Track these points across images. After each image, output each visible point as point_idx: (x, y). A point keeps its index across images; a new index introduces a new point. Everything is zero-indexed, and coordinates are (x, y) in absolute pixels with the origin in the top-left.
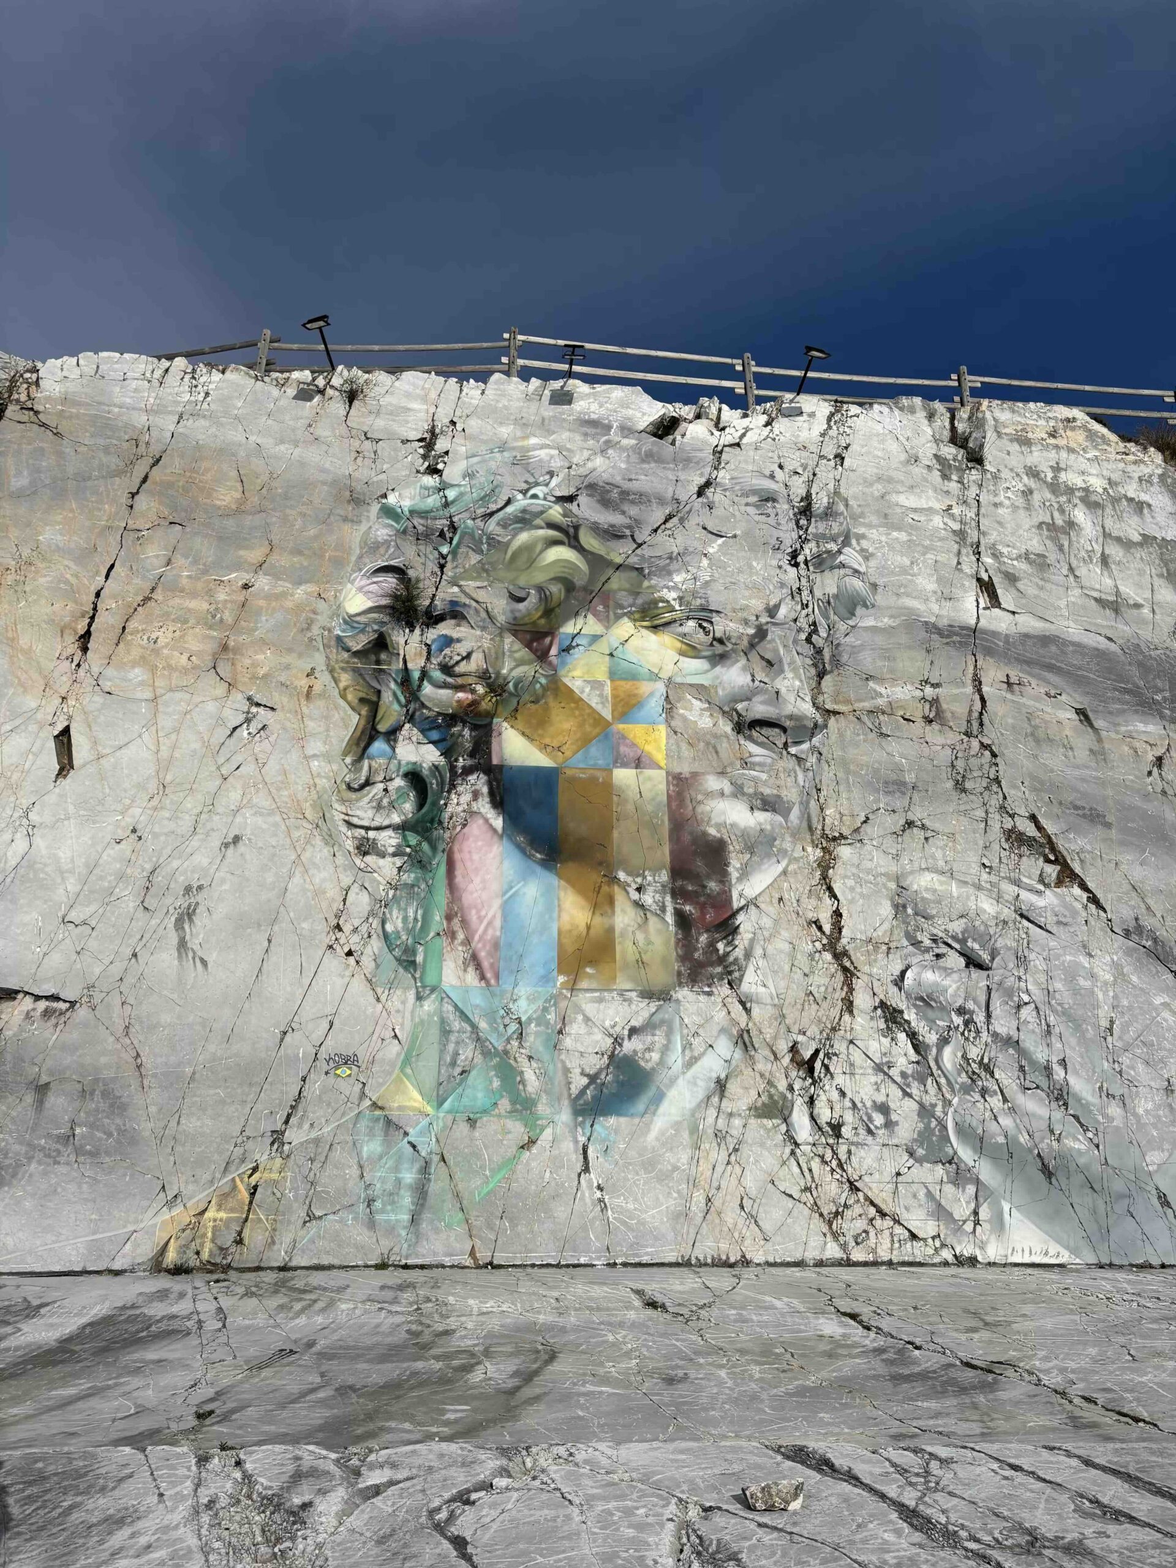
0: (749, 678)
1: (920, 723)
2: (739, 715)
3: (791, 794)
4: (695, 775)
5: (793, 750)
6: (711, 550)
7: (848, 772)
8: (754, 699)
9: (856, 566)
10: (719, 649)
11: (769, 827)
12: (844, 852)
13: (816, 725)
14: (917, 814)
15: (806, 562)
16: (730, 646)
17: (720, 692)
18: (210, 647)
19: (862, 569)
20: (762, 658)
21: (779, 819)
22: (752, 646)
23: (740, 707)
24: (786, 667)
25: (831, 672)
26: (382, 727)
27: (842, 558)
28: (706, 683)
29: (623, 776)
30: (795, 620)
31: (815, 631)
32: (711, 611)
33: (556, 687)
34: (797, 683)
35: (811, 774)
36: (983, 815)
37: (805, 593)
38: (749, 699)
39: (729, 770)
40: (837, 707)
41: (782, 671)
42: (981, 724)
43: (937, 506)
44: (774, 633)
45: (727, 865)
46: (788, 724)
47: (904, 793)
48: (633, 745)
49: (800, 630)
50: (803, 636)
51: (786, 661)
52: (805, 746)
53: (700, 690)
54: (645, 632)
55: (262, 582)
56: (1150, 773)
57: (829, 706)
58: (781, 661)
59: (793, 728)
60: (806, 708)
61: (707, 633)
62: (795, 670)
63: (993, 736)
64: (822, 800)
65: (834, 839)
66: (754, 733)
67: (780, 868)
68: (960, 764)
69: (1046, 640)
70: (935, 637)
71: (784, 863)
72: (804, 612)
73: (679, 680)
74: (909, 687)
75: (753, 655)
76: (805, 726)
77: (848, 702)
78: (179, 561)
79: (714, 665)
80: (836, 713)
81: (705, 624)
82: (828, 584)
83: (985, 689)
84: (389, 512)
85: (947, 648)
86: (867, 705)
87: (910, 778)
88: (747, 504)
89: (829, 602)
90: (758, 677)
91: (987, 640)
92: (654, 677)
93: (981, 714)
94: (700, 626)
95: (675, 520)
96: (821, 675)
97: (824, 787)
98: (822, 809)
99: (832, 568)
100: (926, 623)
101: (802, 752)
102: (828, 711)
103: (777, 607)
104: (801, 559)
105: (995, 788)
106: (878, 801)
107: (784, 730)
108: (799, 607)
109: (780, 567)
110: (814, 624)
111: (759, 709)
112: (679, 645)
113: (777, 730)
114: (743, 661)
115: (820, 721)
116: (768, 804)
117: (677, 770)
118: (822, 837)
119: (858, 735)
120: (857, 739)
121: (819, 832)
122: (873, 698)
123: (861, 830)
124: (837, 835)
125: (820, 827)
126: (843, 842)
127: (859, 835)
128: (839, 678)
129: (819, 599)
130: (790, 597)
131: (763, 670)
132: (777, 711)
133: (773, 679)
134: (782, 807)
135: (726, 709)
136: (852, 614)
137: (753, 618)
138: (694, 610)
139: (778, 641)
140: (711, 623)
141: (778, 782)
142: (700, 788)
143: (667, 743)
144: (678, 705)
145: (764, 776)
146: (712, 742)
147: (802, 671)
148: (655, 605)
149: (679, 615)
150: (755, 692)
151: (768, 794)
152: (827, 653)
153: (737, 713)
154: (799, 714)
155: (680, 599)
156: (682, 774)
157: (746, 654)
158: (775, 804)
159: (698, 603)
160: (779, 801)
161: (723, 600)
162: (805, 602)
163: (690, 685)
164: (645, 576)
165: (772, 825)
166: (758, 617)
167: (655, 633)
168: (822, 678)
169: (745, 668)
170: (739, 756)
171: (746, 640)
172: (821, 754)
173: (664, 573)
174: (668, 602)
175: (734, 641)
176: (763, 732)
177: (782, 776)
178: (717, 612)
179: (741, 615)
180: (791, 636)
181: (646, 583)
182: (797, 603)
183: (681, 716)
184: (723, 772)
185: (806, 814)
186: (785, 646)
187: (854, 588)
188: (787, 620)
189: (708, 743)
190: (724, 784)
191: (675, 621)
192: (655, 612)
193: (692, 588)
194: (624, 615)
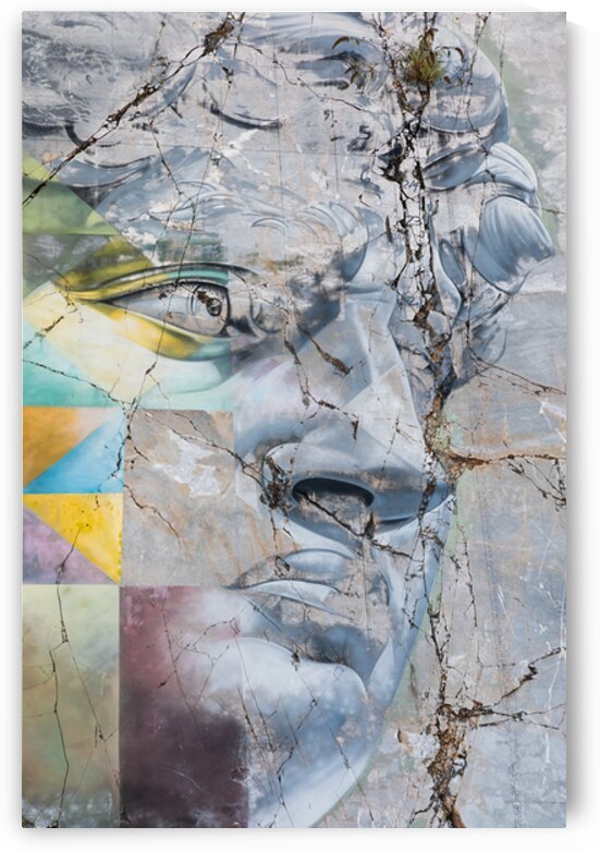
0: (298, 396)
2: (277, 470)
3: (375, 624)
4: (176, 592)
5: (383, 537)
6: (228, 153)
7: (495, 578)
8: (308, 439)
9: (518, 178)
10: (238, 340)
11: (329, 695)
12: (481, 741)
13: (432, 487)
15: (418, 172)
16: (261, 335)
17: (239, 427)
19: (530, 183)
20: (327, 357)
21: (351, 676)
22: (306, 333)
23: (277, 454)
24: (374, 373)
25: (466, 381)
27: (489, 163)
28: (210, 409)
30: (395, 283)
31: (436, 304)
32: (225, 268)
34: (396, 404)
35: (418, 584)
37: (416, 230)
38: (295, 439)
39: (251, 580)
40: (474, 451)
41: (366, 382)
44: (353, 310)
45: (240, 773)
46: (376, 485)
48: (54, 536)
49: (404, 302)
50: (411, 313)
51: (373, 361)
52: (410, 529)
53: (197, 421)
54: (88, 311)
57: (460, 449)
58: (363, 363)
59: (385, 493)
60: (411, 453)
61: (214, 311)
62: (392, 379)
64: (440, 638)
65: (464, 715)
66: (306, 507)
67: (349, 778)
71: (358, 768)
72: (413, 267)
73: (153, 402)
75: (307, 352)
76: (410, 490)
77: (493, 441)
79: (227, 374)
80: (473, 462)
81: (211, 294)
82: (462, 212)
86: (535, 444)
88: (301, 66)
89: (462, 248)
90: (317, 394)
92: (100, 399)
94: (201, 297)
95: (158, 97)
96: (444, 391)
97: (445, 611)
98: (440, 655)
99: (469, 182)
101: (403, 541)
102: (458, 459)
103: (359, 256)
104: (407, 165)
106: (556, 634)
107: (368, 498)
108: (403, 257)
109: (366, 183)
110: (432, 290)
111: (316, 456)
112: (156, 334)
113: (353, 500)
114: (287, 363)
115: (440, 476)
116: (326, 648)
117: (144, 583)
118: (440, 711)
119: (518, 504)
120: (515, 511)
121: (433, 702)
122: (548, 431)
123: (519, 694)
124: (470, 706)
125: (435, 692)
126: (482, 719)
127: (514, 705)
128: (481, 394)
129: (442, 242)
130: (384, 239)
131: (326, 380)
132: (353, 461)
133: (347, 398)
134: (359, 652)
135: (250, 459)
136: (510, 269)
137: (309, 280)
138: (191, 267)
139: (359, 324)
140: (224, 291)
141: (351, 602)
142: (190, 619)
143: (124, 530)
144: (150, 453)
145: (322, 592)
146: (219, 526)
147: (405, 381)
148: (111, 258)
149: (159, 278)
150: (310, 425)
151: (329, 628)
152: (457, 345)
153: (272, 466)
154: (399, 465)
155: (163, 247)
156: (151, 591)
157: (292, 350)
158: (345, 646)
159: (198, 253)
160: (352, 640)
161: (249, 247)
162: (414, 248)
163: (177, 413)
164: (92, 204)
165: (337, 690)
166: (318, 278)
167: (109, 313)
168: (446, 394)
169: (291, 378)
170: (273, 552)
171: (293, 323)
172: (441, 544)
173: (131, 196)
174: (137, 253)
175: (268, 325)
176: (324, 503)
177: (361, 590)
178: (238, 270)
179: (285, 275)
180: (385, 313)
181: (94, 217)
182: (398, 249)
183: (156, 474)
184: (239, 585)
185: (406, 666)
186: (374, 333)
187: (512, 220)
188: (378, 283)
189: (210, 529)
190: (241, 610)
191: (150, 289)
192: (111, 271)
193: (187, 224)
194: (48, 278)
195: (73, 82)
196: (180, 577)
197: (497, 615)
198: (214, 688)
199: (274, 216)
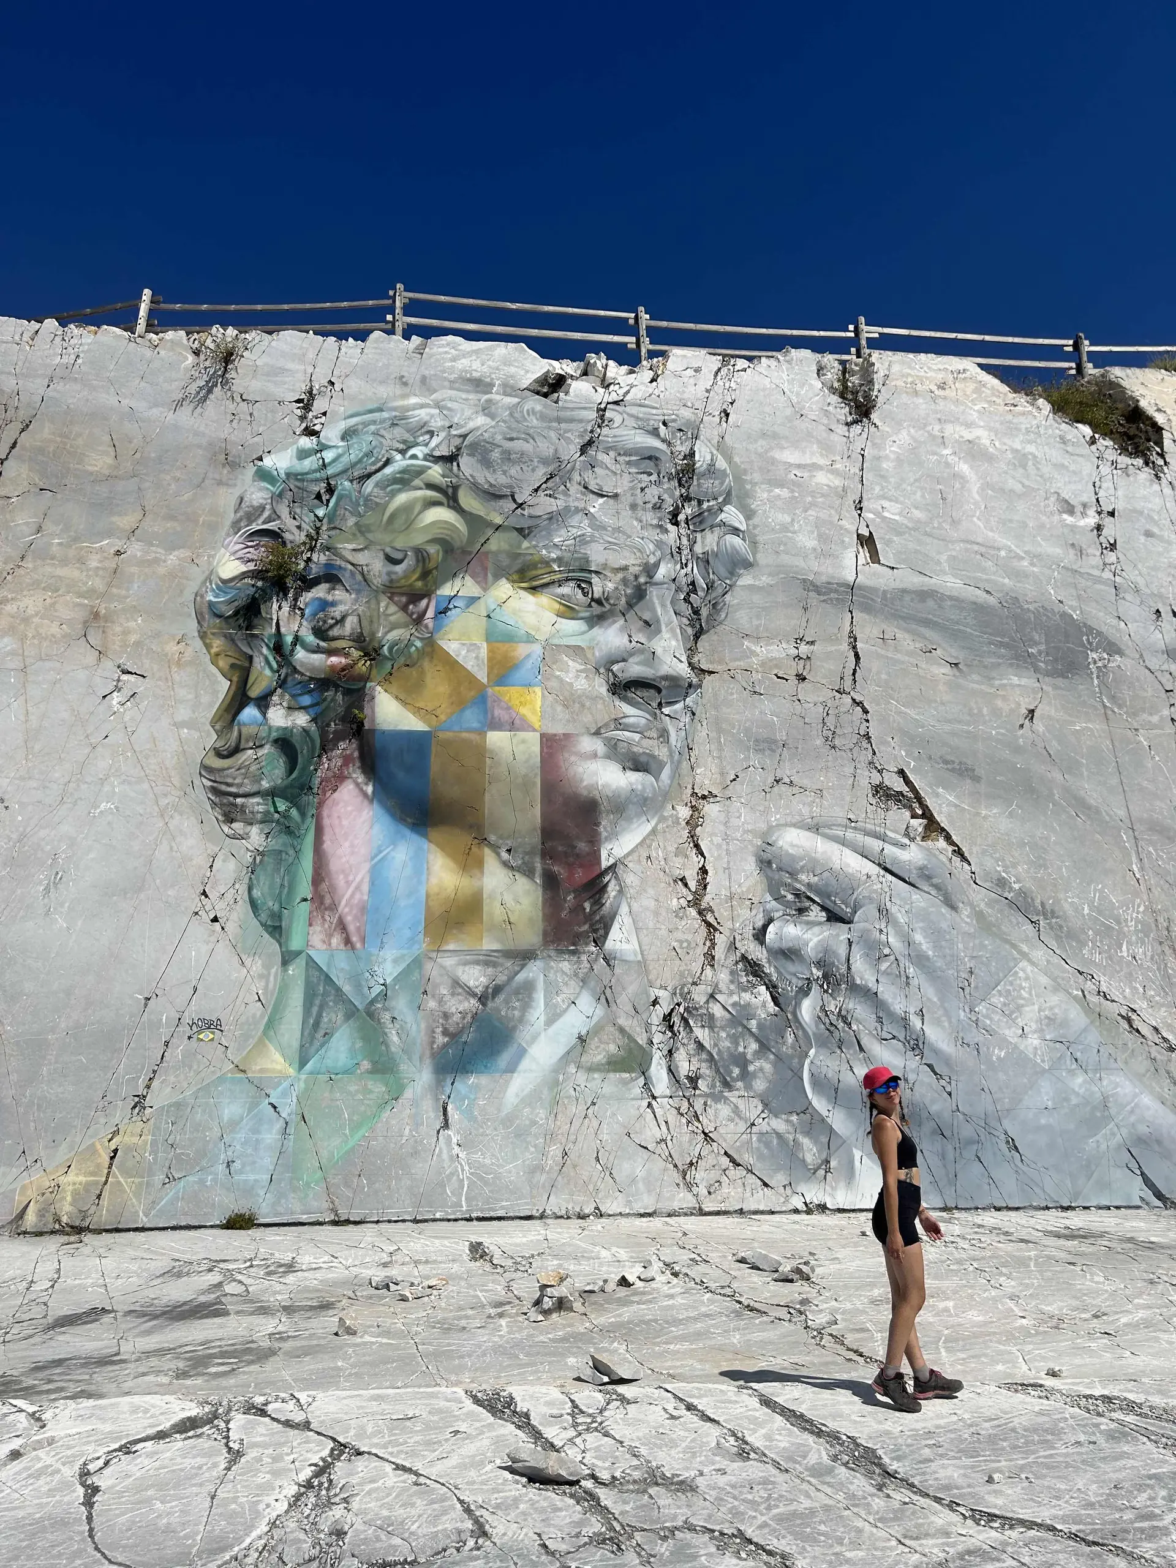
0: (626, 639)
1: (793, 681)
2: (615, 676)
3: (662, 752)
4: (567, 736)
5: (666, 710)
6: (592, 510)
7: (720, 731)
8: (631, 660)
9: (737, 525)
11: (640, 787)
12: (710, 809)
13: (690, 685)
14: (786, 772)
15: (687, 522)
16: (608, 607)
17: (597, 654)
18: (80, 615)
19: (743, 527)
20: (640, 618)
21: (650, 778)
22: (630, 605)
24: (663, 627)
26: (254, 692)
27: (722, 516)
28: (583, 645)
29: (496, 739)
30: (674, 580)
31: (695, 591)
32: (591, 571)
33: (431, 648)
34: (674, 643)
35: (683, 733)
36: (852, 770)
37: (685, 552)
38: (624, 660)
39: (603, 731)
40: (712, 667)
41: (659, 631)
42: (855, 680)
43: (822, 462)
44: (653, 594)
45: (598, 824)
46: (663, 684)
47: (773, 751)
48: (509, 708)
49: (679, 590)
50: (682, 596)
51: (663, 620)
52: (679, 706)
53: (577, 650)
54: (523, 593)
55: (135, 549)
56: (1022, 726)
58: (658, 621)
59: (668, 688)
60: (682, 669)
61: (585, 594)
62: (672, 631)
63: (865, 692)
65: (704, 797)
66: (630, 694)
67: (648, 827)
68: (831, 721)
69: (924, 595)
70: (812, 594)
71: (653, 823)
72: (683, 572)
73: (556, 641)
74: (784, 645)
75: (631, 616)
76: (679, 686)
77: (721, 661)
78: (49, 527)
79: (591, 627)
80: (711, 672)
81: (583, 585)
82: (707, 542)
83: (859, 645)
84: (264, 475)
85: (823, 605)
86: (742, 664)
87: (781, 736)
88: (629, 463)
89: (708, 562)
90: (635, 638)
91: (864, 597)
92: (530, 639)
93: (855, 671)
94: (579, 586)
95: (557, 479)
96: (697, 637)
98: (693, 769)
99: (712, 527)
100: (804, 580)
101: (676, 712)
103: (657, 565)
104: (681, 517)
105: (865, 744)
106: (747, 758)
107: (659, 691)
108: (678, 566)
109: (661, 527)
110: (693, 583)
111: (635, 669)
112: (557, 606)
113: (652, 691)
114: (621, 622)
115: (695, 680)
116: (637, 764)
117: (552, 730)
118: (692, 795)
119: (732, 694)
120: (730, 698)
121: (689, 791)
122: (748, 657)
123: (730, 788)
124: (706, 793)
125: (690, 787)
126: (712, 800)
127: (728, 793)
128: (715, 638)
129: (698, 558)
130: (669, 556)
131: (640, 630)
132: (653, 672)
133: (650, 639)
134: (653, 766)
135: (602, 670)
136: (732, 573)
137: (632, 578)
138: (573, 570)
139: (656, 601)
140: (591, 583)
141: (650, 742)
142: (574, 750)
143: (542, 705)
144: (554, 667)
145: (637, 737)
146: (588, 704)
147: (678, 631)
148: (534, 566)
149: (558, 576)
150: (632, 653)
151: (640, 754)
152: (704, 612)
153: (613, 674)
154: (675, 674)
155: (559, 560)
156: (555, 735)
157: (624, 615)
158: (647, 763)
159: (577, 564)
160: (651, 761)
161: (602, 560)
162: (684, 562)
163: (567, 646)
164: (524, 537)
165: (643, 784)
166: (636, 577)
167: (533, 594)
168: (698, 638)
169: (622, 629)
170: (613, 717)
171: (623, 600)
172: (694, 714)
173: (544, 533)
174: (547, 563)
175: (612, 602)
176: (638, 693)
177: (655, 736)
178: (597, 572)
179: (620, 575)
180: (669, 595)
181: (525, 544)
182: (676, 563)
183: (558, 677)
184: (597, 733)
185: (676, 773)
186: (663, 606)
187: (733, 547)
188: (666, 580)
189: (583, 706)
190: (598, 746)
191: (553, 582)
192: (534, 573)
193: (572, 548)
194: (503, 576)
195: (514, 471)
196: (570, 729)
197: (721, 750)
198: (585, 783)
199: (615, 544)
